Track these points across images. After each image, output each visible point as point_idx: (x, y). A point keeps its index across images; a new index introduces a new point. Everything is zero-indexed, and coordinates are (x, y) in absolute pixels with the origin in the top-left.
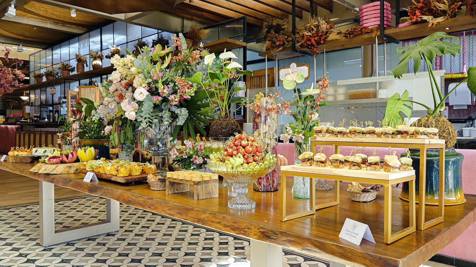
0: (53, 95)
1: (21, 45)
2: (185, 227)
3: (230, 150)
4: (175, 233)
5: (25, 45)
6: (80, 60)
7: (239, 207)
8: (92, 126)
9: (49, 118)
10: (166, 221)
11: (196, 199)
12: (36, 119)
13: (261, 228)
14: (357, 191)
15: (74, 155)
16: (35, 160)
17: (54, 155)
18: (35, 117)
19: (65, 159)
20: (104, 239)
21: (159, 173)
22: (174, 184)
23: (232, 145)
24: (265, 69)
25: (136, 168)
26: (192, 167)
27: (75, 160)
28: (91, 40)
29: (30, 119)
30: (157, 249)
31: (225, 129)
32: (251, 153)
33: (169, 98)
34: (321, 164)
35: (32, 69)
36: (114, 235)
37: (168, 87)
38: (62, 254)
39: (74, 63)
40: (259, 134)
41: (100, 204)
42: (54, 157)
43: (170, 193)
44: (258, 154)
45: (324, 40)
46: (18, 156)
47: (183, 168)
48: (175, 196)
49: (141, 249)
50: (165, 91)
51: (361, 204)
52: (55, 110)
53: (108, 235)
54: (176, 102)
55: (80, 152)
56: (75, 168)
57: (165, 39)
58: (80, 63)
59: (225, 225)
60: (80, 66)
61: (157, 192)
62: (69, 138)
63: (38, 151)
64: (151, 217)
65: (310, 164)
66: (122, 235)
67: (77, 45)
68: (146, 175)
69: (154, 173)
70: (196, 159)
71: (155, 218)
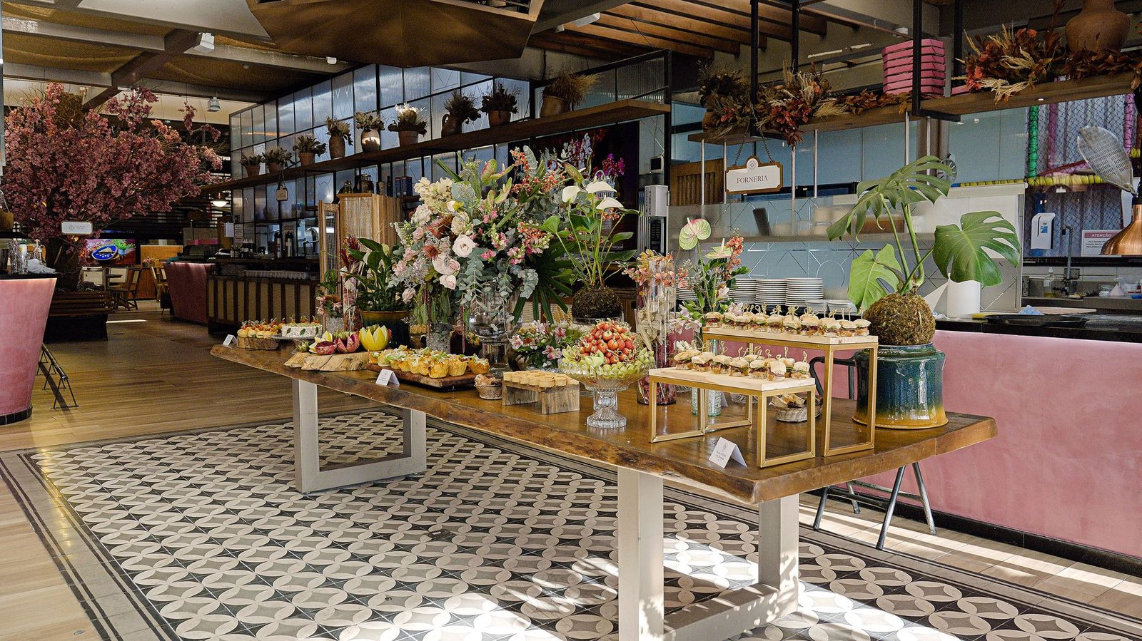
0: (280, 202)
1: (215, 98)
2: (544, 470)
3: (587, 345)
4: (525, 479)
5: (223, 96)
6: (337, 132)
7: (600, 424)
8: (380, 288)
9: (272, 247)
10: (509, 458)
11: (545, 413)
12: (246, 250)
13: (620, 449)
14: (781, 406)
15: (356, 340)
16: (285, 345)
17: (323, 340)
18: (245, 246)
19: (342, 346)
20: (400, 485)
21: (494, 371)
22: (514, 390)
23: (591, 337)
24: (701, 162)
25: (457, 365)
26: (545, 365)
27: (357, 347)
28: (356, 85)
29: (234, 250)
30: (492, 503)
31: (595, 305)
32: (616, 349)
33: (509, 254)
34: (700, 368)
35: (235, 143)
36: (417, 479)
37: (506, 236)
38: (335, 505)
39: (322, 136)
40: (645, 315)
41: (387, 426)
42: (325, 344)
43: (509, 403)
44: (627, 350)
45: (810, 116)
46: (256, 337)
47: (531, 365)
48: (517, 408)
49: (464, 502)
50: (502, 243)
51: (789, 425)
52: (284, 232)
53: (407, 478)
54: (519, 259)
55: (365, 335)
56: (358, 362)
57: (508, 94)
58: (337, 139)
59: (578, 446)
60: (337, 144)
61: (490, 402)
62: (337, 305)
63: (292, 331)
64: (482, 452)
65: (688, 367)
66: (432, 480)
67: (328, 95)
68: (472, 376)
69: (485, 372)
70: (551, 351)
71: (490, 452)
